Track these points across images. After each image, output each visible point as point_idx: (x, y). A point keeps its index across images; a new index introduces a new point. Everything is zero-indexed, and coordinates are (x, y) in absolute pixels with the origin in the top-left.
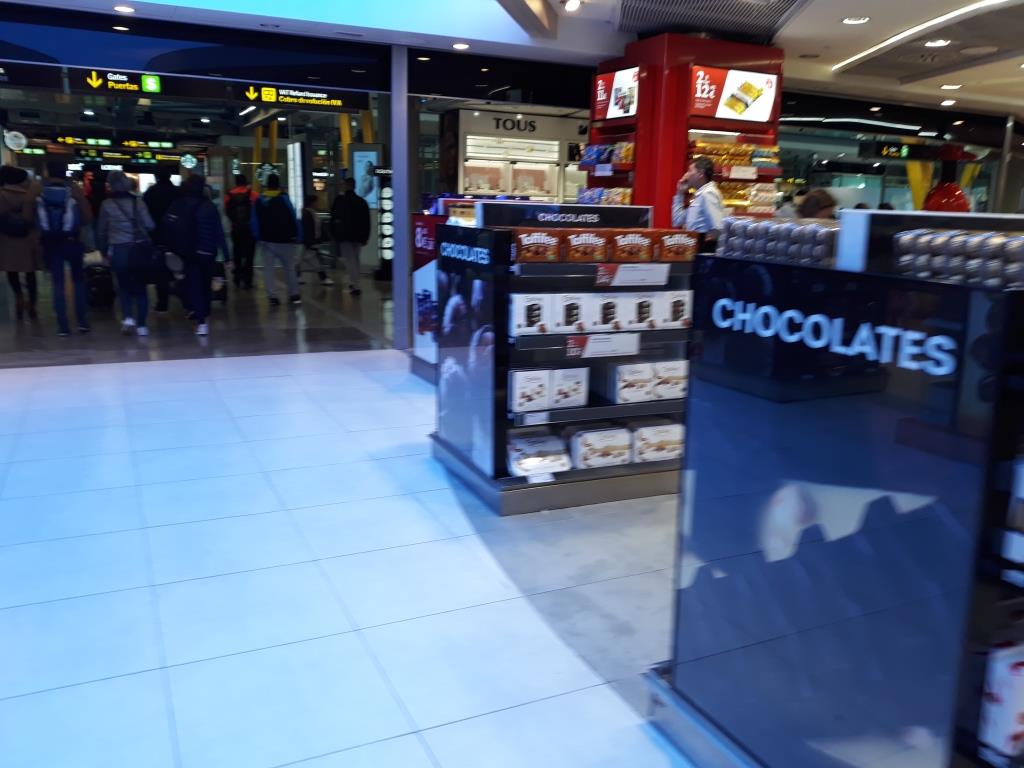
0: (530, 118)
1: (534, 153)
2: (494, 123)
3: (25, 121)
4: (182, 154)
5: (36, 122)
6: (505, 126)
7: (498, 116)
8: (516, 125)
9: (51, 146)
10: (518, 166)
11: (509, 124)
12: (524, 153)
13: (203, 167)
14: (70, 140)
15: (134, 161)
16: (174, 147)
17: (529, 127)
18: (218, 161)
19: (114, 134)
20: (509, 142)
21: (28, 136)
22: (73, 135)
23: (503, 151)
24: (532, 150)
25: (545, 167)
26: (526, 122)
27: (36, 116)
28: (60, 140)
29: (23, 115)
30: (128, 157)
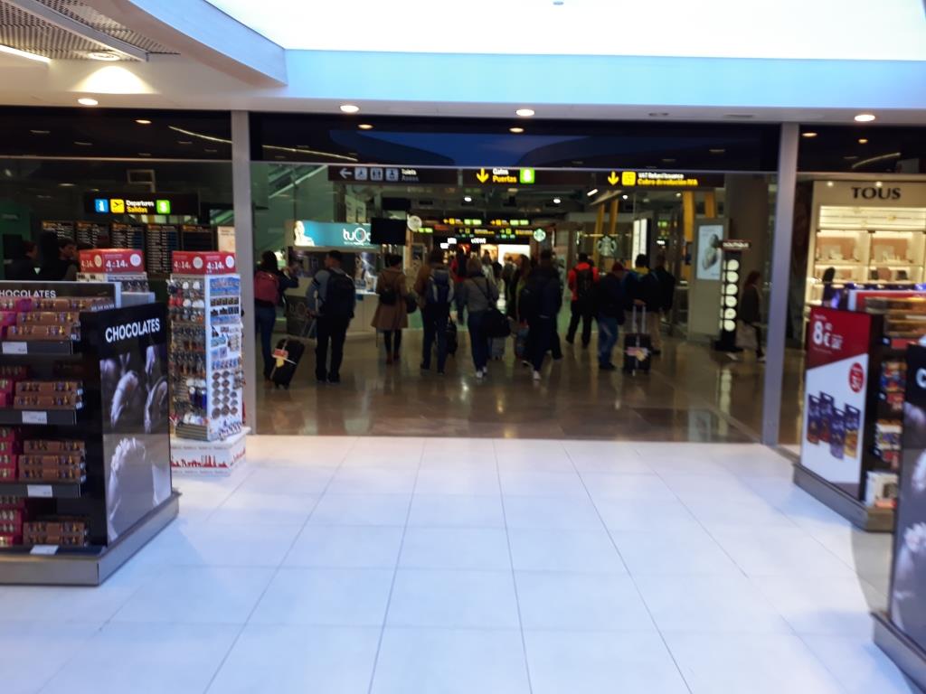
0: (892, 186)
1: (897, 222)
2: (852, 193)
3: (422, 207)
4: (534, 229)
5: (429, 208)
6: (864, 195)
7: (856, 185)
8: (877, 193)
9: (438, 226)
10: (878, 235)
11: (869, 193)
12: (884, 221)
13: (551, 239)
14: (452, 221)
15: (498, 237)
16: (530, 223)
17: (892, 195)
18: (563, 235)
19: (485, 216)
20: (868, 211)
21: (422, 219)
22: (455, 218)
23: (859, 220)
24: (895, 218)
25: (909, 236)
26: (889, 190)
27: (431, 203)
28: (445, 221)
29: (422, 203)
30: (493, 233)
